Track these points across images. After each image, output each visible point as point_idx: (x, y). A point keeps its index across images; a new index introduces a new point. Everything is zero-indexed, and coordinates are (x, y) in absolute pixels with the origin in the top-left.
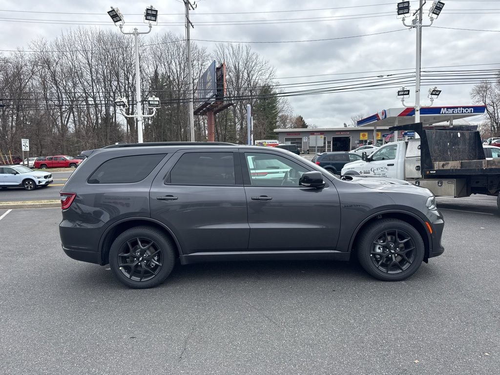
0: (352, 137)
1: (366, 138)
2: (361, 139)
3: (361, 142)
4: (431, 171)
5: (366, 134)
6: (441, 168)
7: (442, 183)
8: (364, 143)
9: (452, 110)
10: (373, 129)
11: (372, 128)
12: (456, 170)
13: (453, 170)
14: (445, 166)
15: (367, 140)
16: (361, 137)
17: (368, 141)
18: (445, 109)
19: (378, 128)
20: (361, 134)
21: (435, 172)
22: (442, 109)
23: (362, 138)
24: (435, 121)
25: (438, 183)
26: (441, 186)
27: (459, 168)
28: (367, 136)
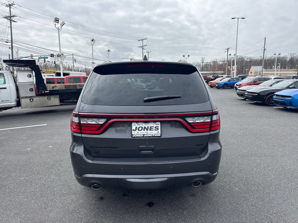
4: (46, 91)
6: (52, 89)
7: (50, 98)
12: (62, 90)
13: (60, 90)
14: (54, 88)
21: (48, 92)
25: (48, 98)
26: (50, 99)
27: (64, 89)
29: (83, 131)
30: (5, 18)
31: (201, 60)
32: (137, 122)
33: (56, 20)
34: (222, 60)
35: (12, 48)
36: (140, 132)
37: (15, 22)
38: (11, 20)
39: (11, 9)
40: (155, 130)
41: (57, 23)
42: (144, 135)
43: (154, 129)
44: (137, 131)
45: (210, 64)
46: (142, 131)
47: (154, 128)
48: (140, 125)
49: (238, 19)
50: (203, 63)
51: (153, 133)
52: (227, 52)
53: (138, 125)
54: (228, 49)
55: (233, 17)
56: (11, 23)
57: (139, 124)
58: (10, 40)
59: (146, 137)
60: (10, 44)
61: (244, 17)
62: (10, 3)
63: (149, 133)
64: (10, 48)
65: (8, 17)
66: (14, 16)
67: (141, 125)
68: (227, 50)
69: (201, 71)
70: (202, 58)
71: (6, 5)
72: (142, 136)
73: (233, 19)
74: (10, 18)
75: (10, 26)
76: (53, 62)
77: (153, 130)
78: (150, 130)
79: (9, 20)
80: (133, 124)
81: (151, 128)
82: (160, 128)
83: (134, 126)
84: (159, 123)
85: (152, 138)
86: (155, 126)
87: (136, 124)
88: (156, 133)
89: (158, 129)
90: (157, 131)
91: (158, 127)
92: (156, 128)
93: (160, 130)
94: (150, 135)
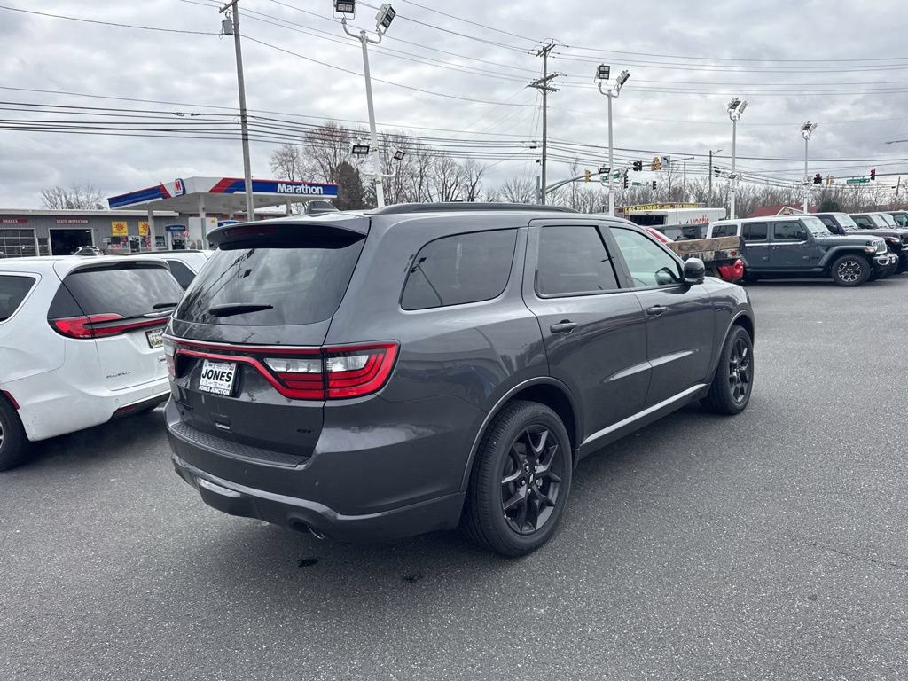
0: (96, 230)
1: (124, 232)
2: (114, 235)
3: (116, 240)
5: (124, 224)
8: (122, 243)
9: (294, 187)
10: (147, 215)
11: (144, 213)
15: (126, 238)
16: (114, 230)
17: (130, 239)
18: (284, 185)
19: (157, 213)
20: (114, 224)
22: (279, 185)
23: (115, 232)
24: (260, 204)
28: (126, 229)
30: (533, 86)
32: (212, 360)
33: (601, 72)
35: (544, 160)
36: (208, 380)
37: (555, 90)
38: (545, 89)
39: (548, 58)
40: (226, 380)
41: (604, 81)
42: (211, 388)
46: (211, 380)
47: (226, 375)
51: (222, 387)
56: (545, 94)
57: (213, 364)
58: (541, 139)
59: (212, 393)
60: (540, 150)
62: (546, 46)
63: (218, 386)
64: (538, 161)
65: (540, 82)
66: (552, 76)
67: (213, 367)
71: (537, 53)
72: (208, 391)
74: (543, 84)
75: (542, 104)
76: (651, 183)
78: (221, 380)
79: (541, 90)
80: (206, 363)
81: (222, 376)
82: (232, 377)
83: (207, 367)
84: (234, 365)
85: (216, 396)
86: (228, 371)
87: (208, 364)
88: (226, 387)
89: (230, 378)
90: (228, 383)
91: (231, 374)
92: (228, 376)
93: (231, 381)
94: (217, 391)
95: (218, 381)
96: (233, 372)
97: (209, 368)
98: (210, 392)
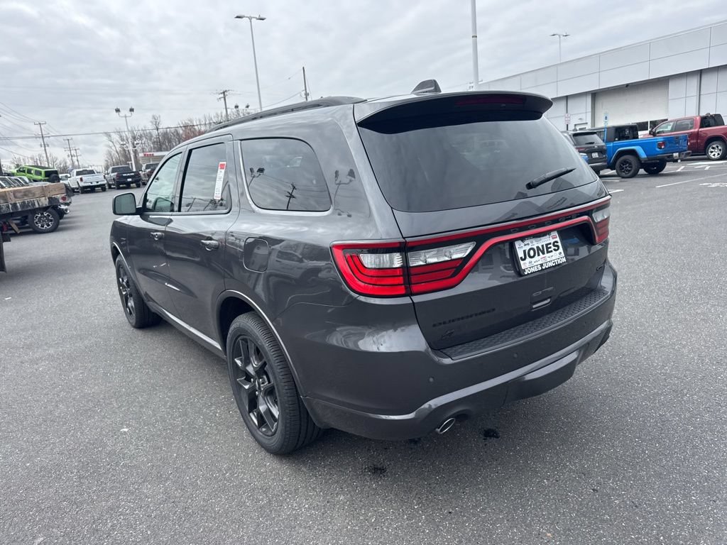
29: (415, 288)
31: (152, 122)
32: (523, 239)
34: (206, 121)
36: (533, 260)
40: (555, 250)
42: (542, 265)
43: (553, 248)
44: (528, 259)
45: (176, 131)
46: (537, 258)
47: (551, 245)
48: (528, 244)
49: (250, 18)
50: (157, 129)
51: (553, 258)
52: (223, 99)
53: (525, 245)
54: (224, 93)
55: (238, 15)
57: (526, 242)
59: (546, 269)
61: (262, 16)
63: (549, 259)
67: (531, 244)
68: (222, 95)
69: (157, 151)
70: (154, 117)
72: (540, 269)
73: (237, 17)
77: (551, 251)
78: (548, 252)
80: (517, 244)
81: (547, 248)
82: (560, 244)
83: (520, 248)
84: (555, 233)
85: (552, 269)
86: (552, 241)
87: (522, 244)
88: (558, 256)
89: (558, 246)
90: (558, 252)
91: (557, 242)
92: (554, 246)
93: (561, 248)
94: (551, 264)
95: (546, 255)
96: (558, 239)
97: (527, 248)
98: (542, 270)
